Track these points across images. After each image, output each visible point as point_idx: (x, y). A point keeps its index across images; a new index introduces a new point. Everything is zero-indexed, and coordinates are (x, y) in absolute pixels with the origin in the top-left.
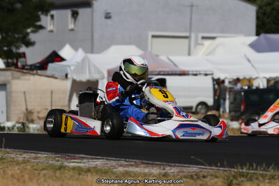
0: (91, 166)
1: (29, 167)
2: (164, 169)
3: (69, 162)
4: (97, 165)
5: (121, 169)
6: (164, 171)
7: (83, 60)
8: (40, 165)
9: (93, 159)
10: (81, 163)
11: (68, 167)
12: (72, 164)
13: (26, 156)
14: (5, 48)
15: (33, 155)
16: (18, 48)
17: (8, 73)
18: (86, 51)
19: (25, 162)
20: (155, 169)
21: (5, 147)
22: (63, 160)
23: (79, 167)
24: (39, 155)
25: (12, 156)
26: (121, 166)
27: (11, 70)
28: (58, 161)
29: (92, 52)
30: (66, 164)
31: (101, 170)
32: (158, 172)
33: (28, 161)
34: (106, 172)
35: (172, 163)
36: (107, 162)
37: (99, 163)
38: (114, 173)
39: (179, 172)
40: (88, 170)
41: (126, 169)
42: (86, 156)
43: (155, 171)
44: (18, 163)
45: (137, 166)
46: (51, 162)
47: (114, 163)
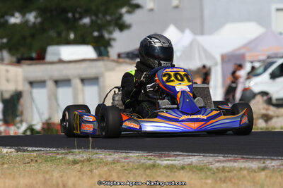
0: (185, 163)
1: (119, 168)
2: (264, 163)
3: (162, 161)
4: (192, 162)
5: (217, 165)
6: (263, 165)
7: (191, 44)
8: (131, 164)
9: (189, 156)
10: (175, 160)
11: (161, 165)
12: (166, 162)
13: (116, 156)
14: (96, 34)
15: (124, 155)
16: (110, 33)
17: (100, 64)
18: (194, 32)
19: (115, 162)
20: (255, 163)
21: (93, 148)
22: (156, 159)
23: (172, 165)
24: (131, 155)
25: (101, 156)
26: (218, 161)
27: (103, 60)
28: (150, 159)
29: (202, 33)
30: (159, 162)
31: (196, 167)
32: (257, 166)
33: (118, 161)
34: (201, 169)
35: (274, 156)
36: (204, 158)
37: (195, 159)
38: (210, 170)
39: (280, 165)
40: (183, 168)
41: (223, 164)
42: (181, 153)
43: (254, 165)
44: (107, 164)
45: (235, 161)
46: (142, 161)
47: (211, 159)
